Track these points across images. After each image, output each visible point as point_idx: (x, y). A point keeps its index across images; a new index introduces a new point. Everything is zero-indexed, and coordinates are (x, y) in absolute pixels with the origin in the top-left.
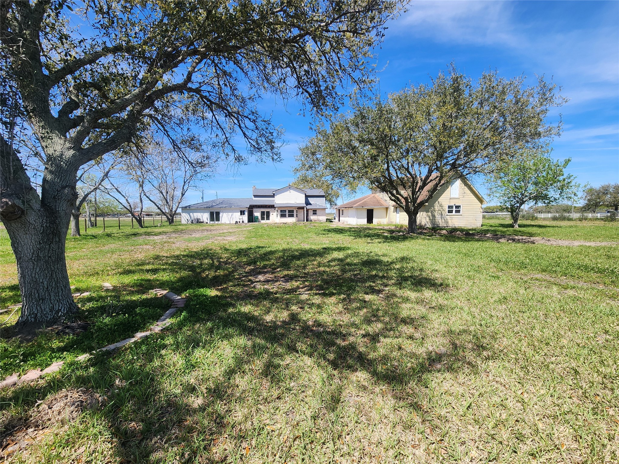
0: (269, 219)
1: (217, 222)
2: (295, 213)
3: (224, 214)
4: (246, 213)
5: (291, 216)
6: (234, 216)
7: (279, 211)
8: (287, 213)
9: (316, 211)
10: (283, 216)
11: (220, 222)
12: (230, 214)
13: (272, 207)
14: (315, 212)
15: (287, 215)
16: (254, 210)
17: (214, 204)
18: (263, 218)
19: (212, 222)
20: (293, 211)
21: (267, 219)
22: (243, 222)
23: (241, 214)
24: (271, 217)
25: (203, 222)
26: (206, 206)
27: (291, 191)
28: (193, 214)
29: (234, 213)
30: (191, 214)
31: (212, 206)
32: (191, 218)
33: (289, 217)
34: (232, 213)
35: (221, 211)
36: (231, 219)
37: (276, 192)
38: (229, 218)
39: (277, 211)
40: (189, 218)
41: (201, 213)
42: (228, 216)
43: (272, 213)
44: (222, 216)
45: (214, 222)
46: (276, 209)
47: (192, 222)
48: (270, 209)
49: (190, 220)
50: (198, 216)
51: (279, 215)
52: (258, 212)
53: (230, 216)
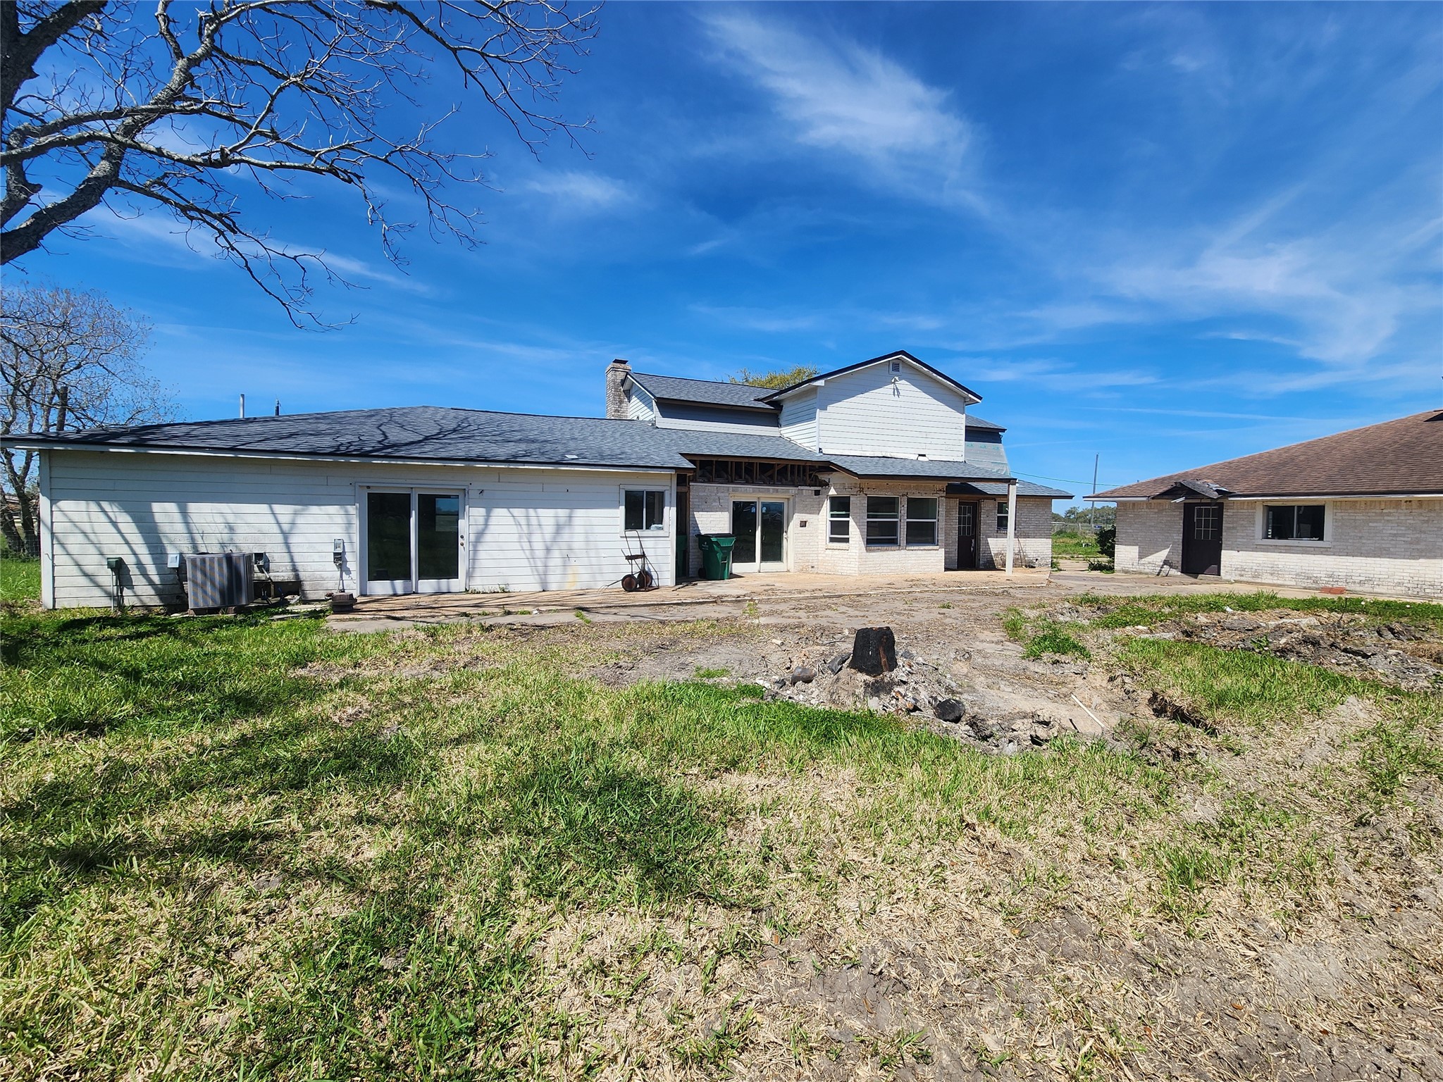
0: (779, 559)
1: (427, 585)
2: (937, 521)
3: (500, 514)
4: (669, 514)
5: (922, 535)
6: (576, 538)
7: (859, 504)
8: (903, 520)
10: (880, 536)
11: (457, 585)
12: (548, 516)
13: (804, 473)
15: (902, 534)
16: (698, 490)
17: (395, 435)
18: (743, 551)
19: (381, 588)
20: (927, 507)
21: (765, 558)
22: (645, 580)
23: (633, 522)
24: (793, 537)
25: (295, 587)
26: (326, 443)
27: (903, 385)
28: (184, 513)
29: (579, 513)
30: (156, 507)
31: (387, 449)
32: (158, 551)
33: (909, 542)
34: (562, 512)
35: (473, 494)
36: (556, 560)
37: (821, 383)
38: (540, 553)
39: (840, 505)
40: (133, 549)
41: (277, 508)
42: (537, 538)
43: (804, 517)
44: (480, 535)
45: (399, 584)
46: (832, 492)
47: (173, 595)
48: (793, 490)
49: (152, 570)
50: (241, 528)
51: (854, 528)
52: (722, 509)
53: (548, 537)
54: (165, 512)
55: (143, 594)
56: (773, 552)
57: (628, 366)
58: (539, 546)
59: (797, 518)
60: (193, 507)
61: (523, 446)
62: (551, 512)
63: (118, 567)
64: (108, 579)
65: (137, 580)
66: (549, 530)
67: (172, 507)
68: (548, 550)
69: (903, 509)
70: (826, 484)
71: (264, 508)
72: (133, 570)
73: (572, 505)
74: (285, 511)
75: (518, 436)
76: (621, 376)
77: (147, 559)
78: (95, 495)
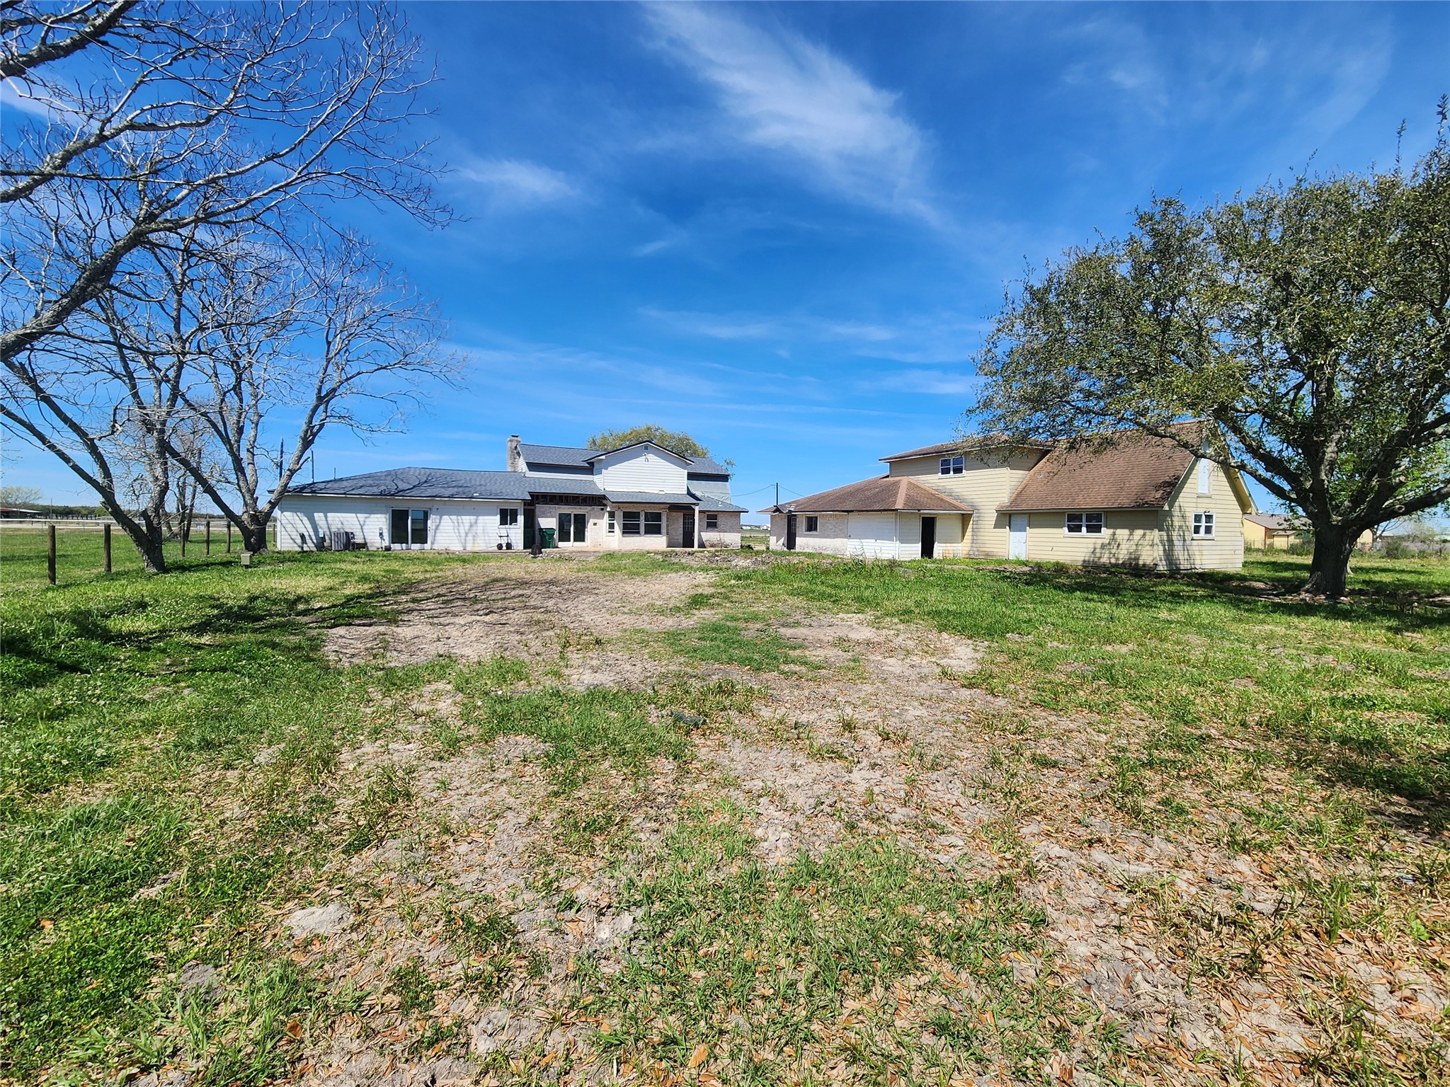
0: (583, 540)
1: (416, 547)
2: (664, 523)
3: (445, 518)
4: (521, 519)
5: (653, 530)
6: (479, 528)
7: (619, 514)
8: (642, 523)
9: (715, 517)
10: (630, 529)
11: (427, 546)
12: (467, 519)
13: (598, 501)
14: (712, 521)
15: (642, 529)
16: (540, 508)
17: (402, 486)
18: (564, 537)
19: (396, 547)
20: (657, 517)
21: (575, 540)
22: (509, 546)
23: (503, 522)
24: (590, 530)
25: (364, 545)
26: (376, 490)
27: (651, 456)
28: (326, 517)
29: (481, 518)
30: (316, 514)
31: (399, 492)
32: (316, 532)
33: (646, 532)
34: (473, 518)
35: (434, 509)
36: (470, 538)
37: (603, 457)
38: (463, 535)
39: (612, 515)
40: (307, 529)
41: (359, 515)
42: (461, 528)
43: (596, 521)
44: (437, 527)
45: (404, 545)
46: (608, 509)
47: (321, 545)
48: (589, 508)
49: (314, 537)
50: (345, 523)
51: (616, 526)
52: (552, 517)
53: (467, 528)
54: (318, 516)
55: (310, 546)
56: (580, 537)
57: (518, 439)
58: (462, 531)
59: (592, 521)
60: (329, 515)
61: (456, 489)
62: (468, 517)
63: (303, 537)
64: (299, 541)
65: (308, 541)
66: (467, 525)
67: (322, 514)
68: (467, 534)
69: (642, 518)
70: (606, 505)
71: (354, 515)
72: (307, 537)
73: (478, 515)
74: (361, 516)
75: (454, 484)
76: (514, 445)
77: (312, 534)
78: (294, 510)
